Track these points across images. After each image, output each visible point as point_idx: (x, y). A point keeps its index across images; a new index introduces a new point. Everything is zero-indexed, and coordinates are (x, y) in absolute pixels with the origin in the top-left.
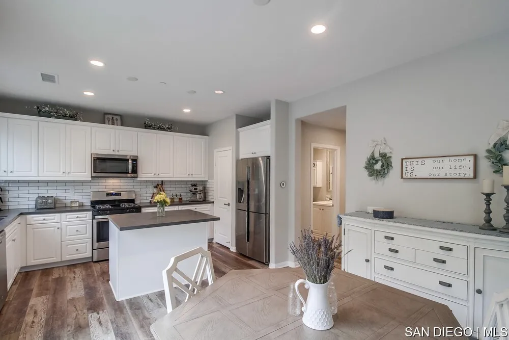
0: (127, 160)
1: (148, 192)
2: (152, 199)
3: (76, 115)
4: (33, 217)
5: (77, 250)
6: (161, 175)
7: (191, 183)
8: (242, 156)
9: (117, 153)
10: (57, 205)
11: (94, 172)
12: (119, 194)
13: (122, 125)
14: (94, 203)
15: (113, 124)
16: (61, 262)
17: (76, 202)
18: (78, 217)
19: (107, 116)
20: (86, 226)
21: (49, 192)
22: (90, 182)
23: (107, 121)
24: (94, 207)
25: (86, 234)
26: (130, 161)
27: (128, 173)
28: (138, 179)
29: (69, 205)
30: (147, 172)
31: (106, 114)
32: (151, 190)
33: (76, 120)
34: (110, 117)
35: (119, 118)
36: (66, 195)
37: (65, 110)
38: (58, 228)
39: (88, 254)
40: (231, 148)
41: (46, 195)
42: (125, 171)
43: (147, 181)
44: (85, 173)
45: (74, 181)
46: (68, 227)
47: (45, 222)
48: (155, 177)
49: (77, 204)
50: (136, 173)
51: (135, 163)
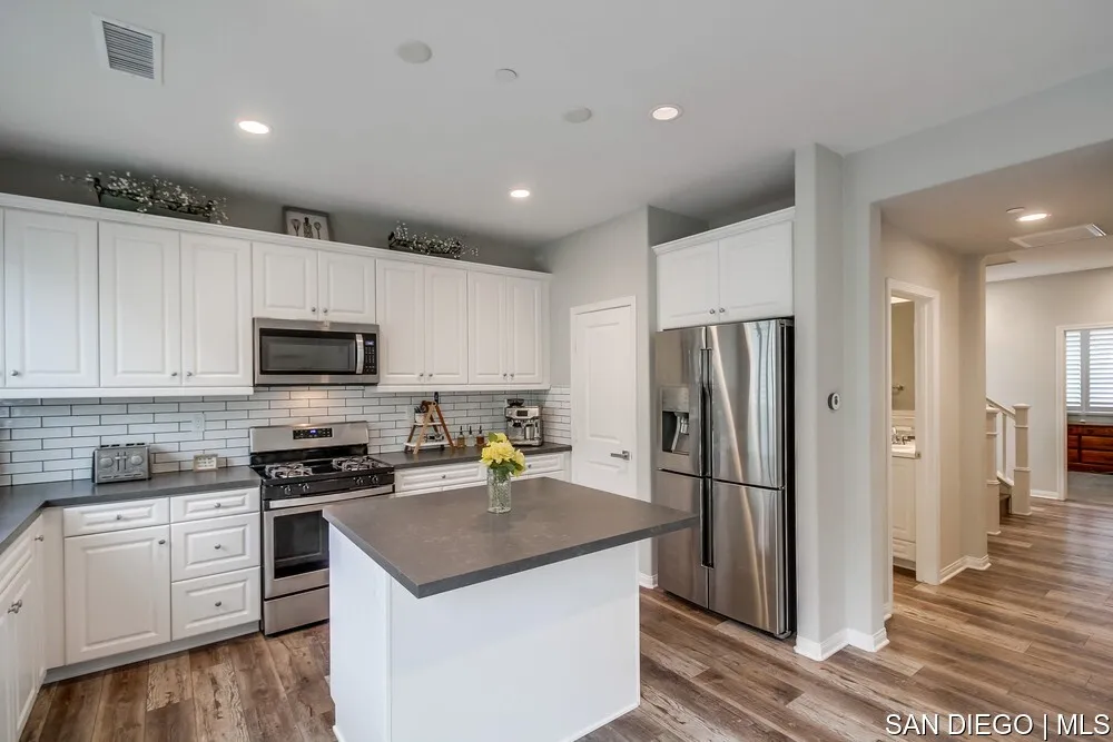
0: (351, 336)
1: (399, 424)
2: (409, 441)
3: (209, 207)
4: (83, 513)
5: (218, 605)
6: (437, 378)
7: (510, 397)
8: (665, 322)
9: (320, 317)
10: (158, 469)
11: (262, 372)
12: (326, 433)
13: (332, 238)
14: (260, 461)
15: (308, 234)
16: (172, 643)
17: (210, 457)
18: (219, 506)
19: (292, 216)
20: (244, 532)
21: (133, 429)
22: (248, 399)
23: (291, 227)
24: (260, 471)
25: (243, 554)
26: (360, 340)
27: (354, 373)
28: (380, 389)
29: (188, 466)
30: (402, 373)
31: (287, 209)
32: (406, 417)
33: (208, 220)
34: (301, 217)
35: (322, 221)
36: (179, 437)
37: (178, 189)
38: (162, 543)
39: (250, 614)
40: (632, 300)
41: (123, 441)
42: (345, 369)
43: (395, 395)
44: (234, 372)
45: (203, 399)
46: (191, 537)
47: (121, 524)
48: (422, 382)
49: (213, 465)
50: (375, 372)
51: (371, 343)
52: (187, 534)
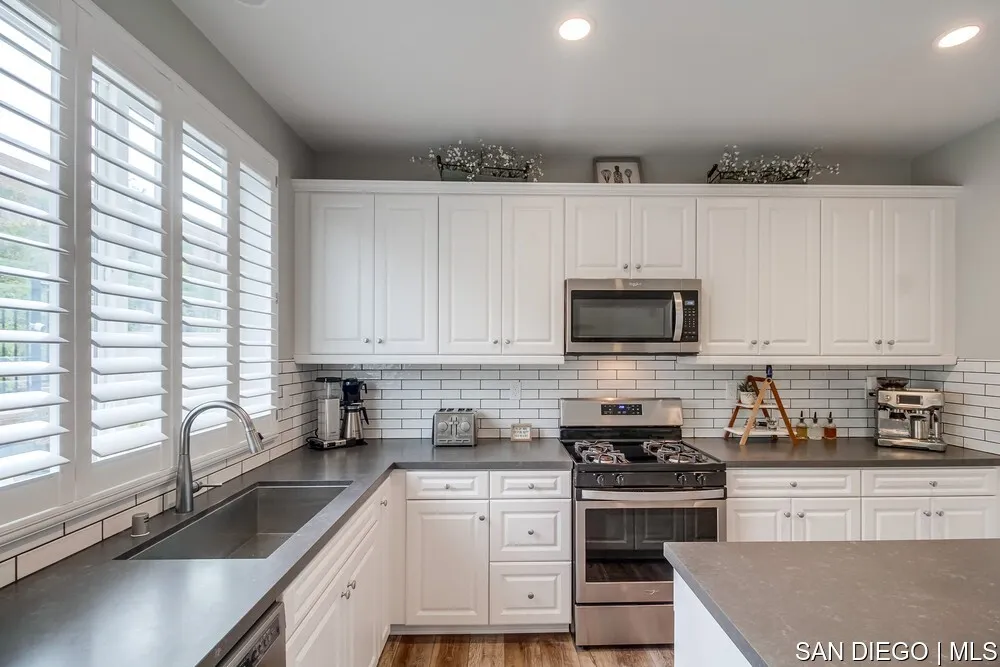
0: (668, 295)
1: (718, 404)
2: (731, 425)
3: (527, 167)
4: (421, 478)
5: (531, 597)
6: (774, 347)
10: (482, 434)
11: (574, 339)
12: (635, 409)
13: (643, 180)
14: (570, 435)
16: (490, 627)
17: (525, 427)
18: (532, 487)
19: (602, 166)
20: (556, 518)
21: (465, 394)
22: (558, 368)
24: (569, 447)
26: (678, 300)
27: (671, 340)
28: (699, 360)
29: (506, 434)
30: (728, 340)
31: (597, 161)
32: (726, 394)
33: (526, 179)
34: (610, 166)
35: (632, 166)
36: (498, 404)
37: (501, 151)
38: (482, 519)
39: (562, 613)
41: (456, 405)
42: (660, 334)
43: (714, 368)
44: (548, 340)
45: (520, 368)
46: (508, 517)
47: (449, 494)
48: (754, 351)
49: (528, 436)
50: (695, 339)
51: (691, 303)
52: (503, 513)
